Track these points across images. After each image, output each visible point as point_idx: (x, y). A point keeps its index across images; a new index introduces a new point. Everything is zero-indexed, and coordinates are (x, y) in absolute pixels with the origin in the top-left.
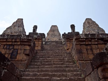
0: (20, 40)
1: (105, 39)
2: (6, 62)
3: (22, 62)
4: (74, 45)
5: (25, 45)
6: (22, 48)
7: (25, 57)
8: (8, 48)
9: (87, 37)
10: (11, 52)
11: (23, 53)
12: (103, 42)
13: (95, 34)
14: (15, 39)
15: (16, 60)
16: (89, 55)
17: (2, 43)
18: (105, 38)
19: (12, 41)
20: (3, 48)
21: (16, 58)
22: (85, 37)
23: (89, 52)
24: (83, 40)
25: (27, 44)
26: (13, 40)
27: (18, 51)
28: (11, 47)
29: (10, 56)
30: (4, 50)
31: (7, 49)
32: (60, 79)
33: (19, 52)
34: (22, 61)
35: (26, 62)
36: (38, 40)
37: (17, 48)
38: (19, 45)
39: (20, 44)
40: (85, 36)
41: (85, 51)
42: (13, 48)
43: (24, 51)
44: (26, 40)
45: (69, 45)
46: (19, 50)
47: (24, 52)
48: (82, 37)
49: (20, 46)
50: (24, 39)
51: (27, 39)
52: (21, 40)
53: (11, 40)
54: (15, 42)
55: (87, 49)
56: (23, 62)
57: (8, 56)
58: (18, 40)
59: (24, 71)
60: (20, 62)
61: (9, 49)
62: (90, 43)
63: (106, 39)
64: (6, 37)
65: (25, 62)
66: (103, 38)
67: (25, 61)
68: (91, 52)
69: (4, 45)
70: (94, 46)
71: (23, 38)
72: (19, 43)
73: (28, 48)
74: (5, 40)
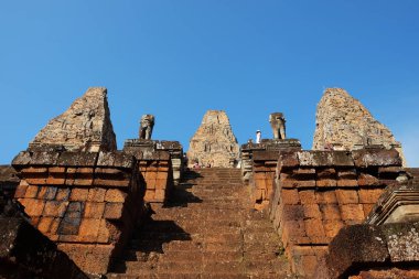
0: (91, 170)
1: (381, 170)
2: (44, 252)
3: (98, 246)
4: (279, 189)
9: (322, 161)
12: (376, 180)
13: (348, 153)
16: (327, 226)
18: (383, 166)
21: (77, 234)
22: (314, 164)
23: (327, 216)
24: (306, 171)
36: (156, 166)
40: (314, 157)
41: (313, 211)
45: (262, 184)
46: (88, 205)
48: (303, 163)
50: (107, 167)
53: (62, 170)
55: (321, 206)
57: (52, 224)
60: (90, 246)
62: (332, 183)
63: (388, 169)
64: (46, 159)
66: (378, 167)
68: (335, 216)
70: (346, 192)
71: (104, 164)
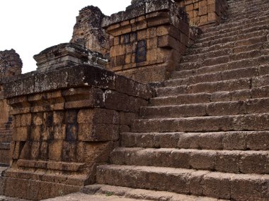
5: (157, 26)
6: (153, 35)
7: (162, 55)
8: (127, 41)
10: (134, 48)
11: (156, 47)
14: (135, 18)
15: (147, 63)
17: (114, 34)
19: (130, 25)
20: (118, 43)
25: (160, 22)
26: (132, 22)
27: (146, 45)
28: (132, 39)
29: (133, 58)
30: (122, 47)
31: (125, 44)
32: (231, 94)
33: (148, 45)
34: (156, 64)
35: (165, 64)
37: (144, 37)
38: (145, 29)
39: (148, 27)
42: (136, 40)
43: (158, 42)
44: (155, 15)
47: (158, 44)
49: (148, 32)
51: (159, 11)
52: (147, 16)
54: (137, 23)
56: (160, 65)
58: (140, 19)
59: (163, 85)
61: (129, 43)
65: (163, 65)
67: (163, 63)
69: (120, 36)
72: (144, 26)
73: (164, 31)
74: (117, 26)
